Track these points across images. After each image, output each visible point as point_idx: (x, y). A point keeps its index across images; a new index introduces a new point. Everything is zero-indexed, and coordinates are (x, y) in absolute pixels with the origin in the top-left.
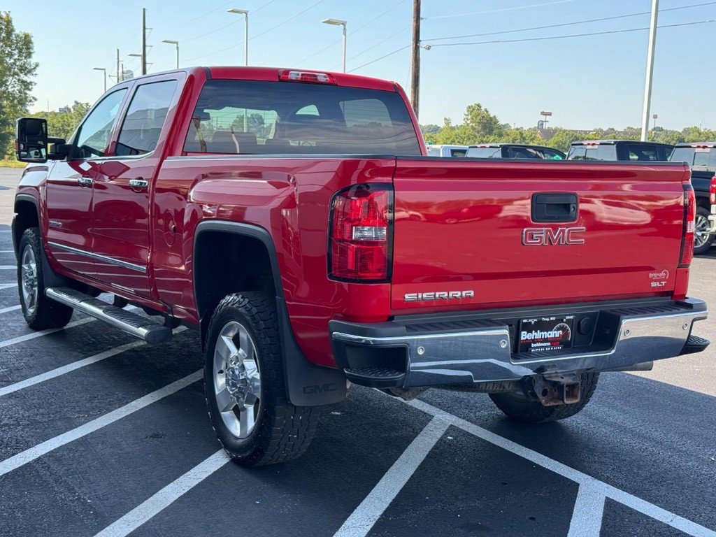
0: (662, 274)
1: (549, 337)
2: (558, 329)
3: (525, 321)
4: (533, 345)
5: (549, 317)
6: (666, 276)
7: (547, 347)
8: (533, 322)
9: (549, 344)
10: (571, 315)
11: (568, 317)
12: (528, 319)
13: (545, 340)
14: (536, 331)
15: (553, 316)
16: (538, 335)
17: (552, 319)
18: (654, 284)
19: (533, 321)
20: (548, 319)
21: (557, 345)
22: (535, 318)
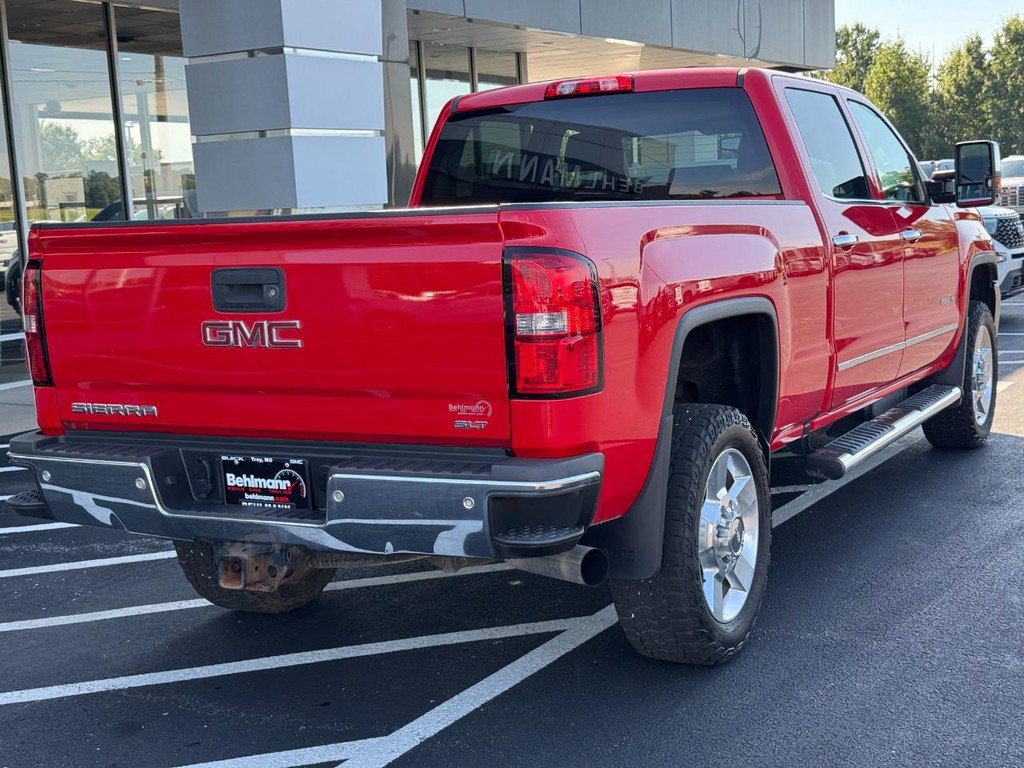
0: (477, 408)
1: (270, 487)
2: (283, 478)
3: (224, 458)
4: (247, 496)
5: (262, 456)
6: (487, 411)
7: (268, 502)
8: (237, 462)
9: (272, 498)
10: (299, 458)
11: (293, 461)
12: (229, 455)
13: (265, 492)
14: (248, 476)
15: (268, 456)
16: (253, 482)
17: (267, 460)
18: (460, 424)
19: (237, 460)
20: (260, 461)
21: (284, 503)
22: (240, 455)
